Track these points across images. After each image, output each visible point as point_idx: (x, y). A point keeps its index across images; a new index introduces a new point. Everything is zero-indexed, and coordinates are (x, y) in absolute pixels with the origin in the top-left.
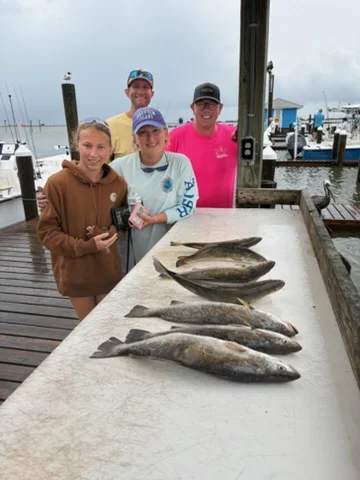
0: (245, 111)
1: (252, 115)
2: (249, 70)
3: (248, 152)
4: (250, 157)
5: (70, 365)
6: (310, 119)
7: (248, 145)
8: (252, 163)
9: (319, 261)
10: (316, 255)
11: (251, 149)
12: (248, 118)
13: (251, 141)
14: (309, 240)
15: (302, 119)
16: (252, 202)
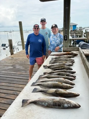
0: (65, 29)
1: (67, 30)
2: (66, 19)
3: (66, 39)
4: (66, 40)
5: (28, 91)
7: (66, 37)
8: (67, 41)
11: (67, 38)
13: (66, 36)
15: (78, 28)
16: (67, 51)
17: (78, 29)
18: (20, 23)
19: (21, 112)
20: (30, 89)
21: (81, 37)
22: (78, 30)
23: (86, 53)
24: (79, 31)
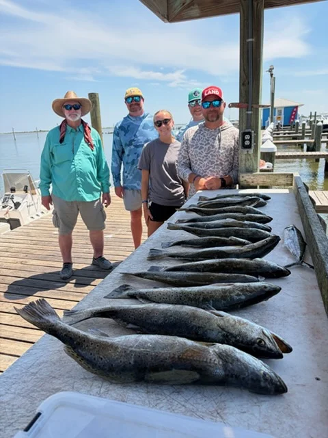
1: (250, 112)
4: (249, 147)
6: (311, 117)
7: (247, 137)
8: (251, 151)
12: (247, 114)
13: (249, 133)
15: (303, 117)
24: (307, 127)
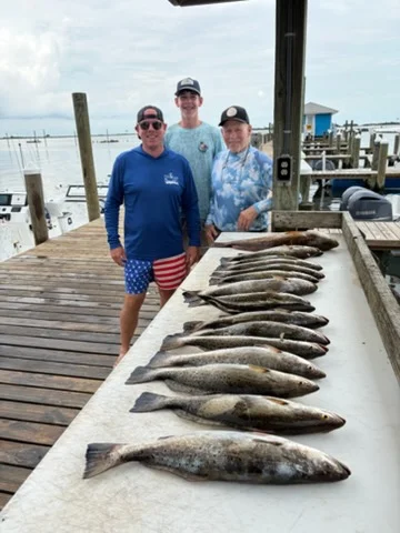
0: (281, 127)
1: (289, 132)
2: (285, 83)
3: (284, 172)
4: (287, 178)
5: (115, 407)
6: (346, 126)
7: (284, 165)
8: (289, 183)
9: (366, 293)
10: (363, 286)
11: (288, 169)
12: (285, 135)
13: (288, 160)
14: (354, 270)
15: (337, 126)
16: (290, 226)
17: (339, 133)
18: (80, 101)
19: (80, 503)
20: (121, 396)
21: (350, 167)
22: (339, 136)
23: (372, 238)
24: (343, 138)
